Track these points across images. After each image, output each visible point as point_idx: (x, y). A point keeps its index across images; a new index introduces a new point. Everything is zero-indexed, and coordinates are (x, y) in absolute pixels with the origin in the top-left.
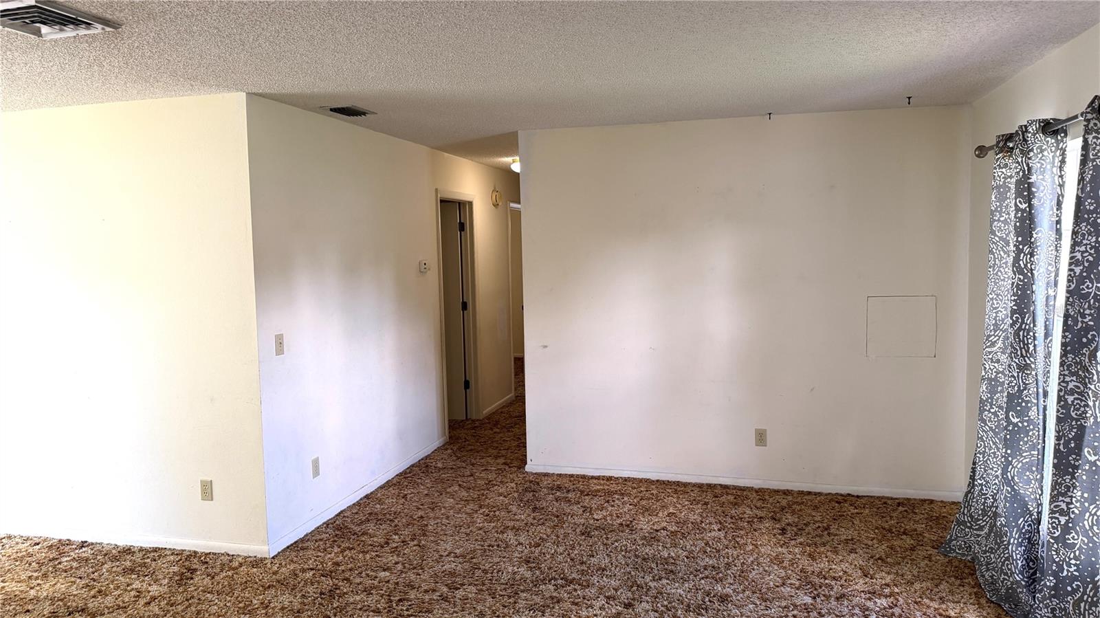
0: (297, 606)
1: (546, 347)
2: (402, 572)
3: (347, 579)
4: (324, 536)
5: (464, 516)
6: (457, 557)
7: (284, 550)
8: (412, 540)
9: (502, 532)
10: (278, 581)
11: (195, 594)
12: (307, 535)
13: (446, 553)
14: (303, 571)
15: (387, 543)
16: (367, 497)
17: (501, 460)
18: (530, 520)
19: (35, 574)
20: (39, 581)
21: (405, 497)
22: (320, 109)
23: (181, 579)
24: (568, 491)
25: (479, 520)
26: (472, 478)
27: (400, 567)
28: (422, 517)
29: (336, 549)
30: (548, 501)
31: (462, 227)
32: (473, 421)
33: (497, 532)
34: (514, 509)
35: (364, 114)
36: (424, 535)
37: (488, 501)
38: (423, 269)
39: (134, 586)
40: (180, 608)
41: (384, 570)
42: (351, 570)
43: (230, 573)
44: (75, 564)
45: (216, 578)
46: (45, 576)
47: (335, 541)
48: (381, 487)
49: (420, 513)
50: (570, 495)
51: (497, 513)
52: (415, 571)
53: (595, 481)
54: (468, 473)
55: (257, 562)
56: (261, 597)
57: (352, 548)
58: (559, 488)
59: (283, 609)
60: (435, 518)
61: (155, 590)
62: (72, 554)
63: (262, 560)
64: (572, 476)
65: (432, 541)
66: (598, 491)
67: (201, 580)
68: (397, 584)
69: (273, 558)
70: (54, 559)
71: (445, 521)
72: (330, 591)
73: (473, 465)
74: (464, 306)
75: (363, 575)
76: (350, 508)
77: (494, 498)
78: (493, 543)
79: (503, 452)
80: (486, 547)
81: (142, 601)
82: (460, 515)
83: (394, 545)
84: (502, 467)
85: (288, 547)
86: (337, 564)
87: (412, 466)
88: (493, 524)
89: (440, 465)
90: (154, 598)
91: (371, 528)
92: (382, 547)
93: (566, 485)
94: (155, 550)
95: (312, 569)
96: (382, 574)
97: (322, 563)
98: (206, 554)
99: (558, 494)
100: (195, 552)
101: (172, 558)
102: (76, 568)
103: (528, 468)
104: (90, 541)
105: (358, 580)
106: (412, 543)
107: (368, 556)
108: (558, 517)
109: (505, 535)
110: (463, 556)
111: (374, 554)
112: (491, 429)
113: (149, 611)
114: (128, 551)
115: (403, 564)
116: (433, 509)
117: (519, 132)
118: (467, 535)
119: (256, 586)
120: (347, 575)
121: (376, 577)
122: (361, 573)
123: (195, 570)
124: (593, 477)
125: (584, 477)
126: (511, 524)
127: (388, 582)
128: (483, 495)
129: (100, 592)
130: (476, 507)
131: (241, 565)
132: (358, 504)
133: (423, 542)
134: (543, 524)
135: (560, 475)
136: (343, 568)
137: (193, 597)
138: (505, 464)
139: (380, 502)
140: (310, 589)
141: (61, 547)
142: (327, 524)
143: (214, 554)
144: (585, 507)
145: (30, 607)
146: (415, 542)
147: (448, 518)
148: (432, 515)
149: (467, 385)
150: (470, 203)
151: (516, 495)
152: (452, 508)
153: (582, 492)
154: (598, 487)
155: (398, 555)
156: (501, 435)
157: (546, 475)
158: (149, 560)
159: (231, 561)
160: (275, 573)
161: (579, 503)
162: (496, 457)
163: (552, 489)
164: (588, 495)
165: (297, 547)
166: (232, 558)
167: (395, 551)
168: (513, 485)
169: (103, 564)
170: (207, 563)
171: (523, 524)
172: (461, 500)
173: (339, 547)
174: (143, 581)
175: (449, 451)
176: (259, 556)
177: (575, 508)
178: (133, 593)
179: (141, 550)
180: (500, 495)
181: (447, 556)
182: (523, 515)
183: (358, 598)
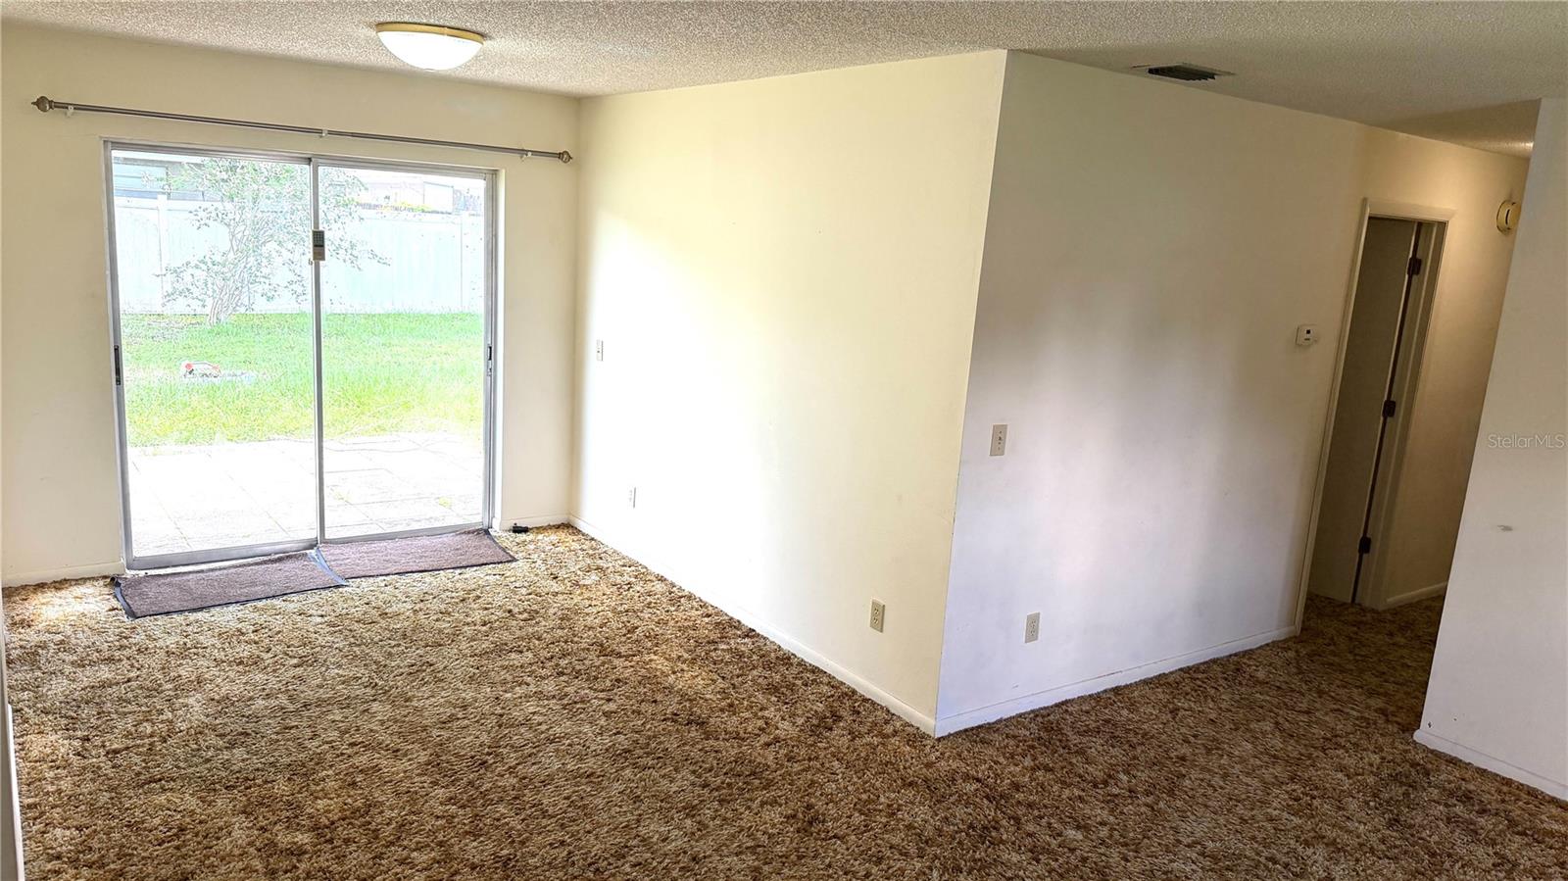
0: (929, 832)
1: (1507, 529)
2: (1103, 843)
3: (1017, 820)
4: (1023, 732)
5: (1256, 783)
6: (1203, 854)
7: (958, 734)
8: (1148, 793)
9: (1307, 844)
10: (926, 780)
11: (822, 754)
12: (1000, 721)
13: (1190, 840)
14: (967, 777)
15: (1106, 783)
16: (1117, 690)
17: (1377, 702)
18: (1374, 839)
19: (686, 656)
20: (685, 667)
21: (1174, 711)
23: (818, 726)
24: (1482, 812)
25: (1279, 798)
26: (1305, 718)
27: (1104, 832)
28: (1183, 759)
29: (1028, 762)
30: (1429, 816)
31: (1416, 267)
32: (1363, 610)
33: (1297, 839)
34: (1353, 805)
36: (1171, 793)
37: (1312, 771)
38: (1304, 339)
39: (766, 713)
40: (797, 767)
41: (1078, 828)
42: (1030, 805)
43: (876, 741)
44: (728, 657)
45: (857, 741)
46: (693, 661)
47: (1033, 747)
48: (1146, 682)
49: (1185, 750)
50: (1482, 821)
51: (1316, 803)
52: (1123, 850)
53: (1555, 811)
54: (1304, 706)
55: (916, 737)
56: (893, 796)
57: (1051, 770)
58: (1467, 798)
59: (909, 827)
60: (1203, 769)
61: (785, 729)
62: (732, 642)
63: (924, 736)
64: (1508, 782)
65: (1177, 810)
66: (1551, 834)
67: (838, 737)
68: (1084, 860)
69: (939, 740)
70: (714, 642)
71: (1217, 781)
72: (985, 828)
73: (1321, 693)
74: (1390, 409)
75: (1044, 822)
76: (1082, 699)
77: (1326, 772)
78: (1278, 856)
79: (1391, 687)
80: (1262, 860)
81: (764, 739)
82: (1248, 780)
83: (1116, 791)
84: (1374, 715)
85: (966, 730)
86: (1016, 787)
87: (1214, 661)
88: (1297, 821)
89: (1261, 675)
90: (777, 740)
91: (1096, 745)
92: (1095, 786)
93: (1485, 797)
94: (815, 670)
95: (978, 780)
96: (1071, 833)
97: (997, 775)
98: (866, 700)
99: (1459, 809)
100: (854, 692)
101: (825, 689)
102: (727, 663)
103: (1418, 735)
104: (758, 631)
105: (1031, 828)
106: (1143, 799)
107: (1067, 793)
108: (1433, 855)
109: (1309, 851)
110: (1215, 859)
111: (1077, 792)
112: (1391, 634)
113: (763, 756)
114: (787, 659)
115: (1112, 829)
116: (1209, 751)
117: (1544, 102)
118: (1243, 821)
119: (895, 775)
120: (1021, 811)
121: (1060, 835)
122: (1041, 818)
123: (840, 718)
124: (1554, 801)
125: (1532, 793)
126: (1331, 833)
127: (1072, 850)
128: (1309, 757)
129: (731, 705)
130: (1284, 776)
131: (895, 733)
132: (1096, 698)
133: (1162, 805)
134: (1396, 859)
135: (1483, 772)
136: (1020, 796)
137: (817, 758)
138: (1383, 712)
139: (1132, 706)
140: (960, 812)
141: (728, 626)
142: (1036, 714)
143: (873, 703)
144: (1503, 857)
145: (659, 697)
146: (1150, 800)
147: (1225, 776)
148: (1202, 761)
149: (1365, 545)
150: (1442, 228)
151: (1371, 780)
152: (1243, 760)
153: (1512, 823)
154: (1556, 827)
155: (1112, 811)
156: (1405, 652)
157: (1453, 761)
158: (799, 682)
159: (887, 722)
160: (929, 765)
161: (1494, 843)
162: (1371, 693)
163: (1451, 794)
164: (1523, 834)
165: (977, 735)
166: (890, 716)
167: (1111, 801)
168: (1376, 759)
169: (754, 668)
170: (859, 713)
171: (1355, 842)
172: (1266, 752)
173: (1034, 759)
174: (779, 710)
175: (1291, 654)
176: (923, 729)
177: (1480, 851)
178: (760, 723)
179: (801, 663)
180: (1341, 768)
181: (1188, 846)
182: (1366, 826)
183: (1015, 857)
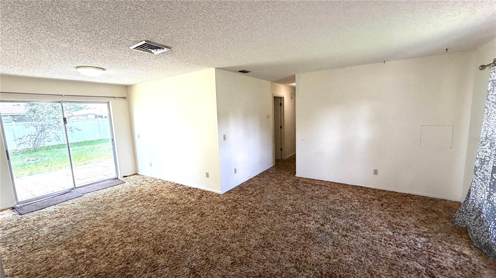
0: (225, 210)
1: (302, 140)
2: (255, 203)
3: (240, 203)
4: (237, 189)
5: (275, 188)
6: (271, 201)
7: (226, 193)
8: (259, 194)
9: (286, 195)
10: (222, 202)
11: (201, 202)
12: (232, 189)
13: (268, 199)
14: (229, 199)
15: (252, 194)
16: (250, 179)
17: (289, 172)
18: (295, 192)
19: (169, 192)
20: (169, 194)
21: (260, 180)
22: (236, 72)
23: (199, 198)
24: (308, 184)
25: (279, 190)
26: (279, 177)
27: (254, 202)
28: (263, 187)
29: (239, 194)
30: (301, 186)
31: (281, 104)
32: (283, 160)
33: (284, 194)
34: (290, 187)
35: (249, 72)
36: (263, 193)
37: (283, 184)
38: (268, 117)
39: (189, 198)
40: (197, 206)
41: (250, 202)
42: (241, 201)
43: (211, 197)
44: (178, 190)
45: (208, 198)
46: (171, 193)
47: (239, 191)
48: (254, 177)
49: (263, 186)
50: (308, 185)
51: (285, 188)
52: (258, 203)
53: (317, 181)
54: (279, 175)
55: (218, 195)
56: (217, 206)
57: (243, 194)
58: (305, 182)
59: (221, 210)
60: (267, 188)
61: (193, 200)
62: (178, 187)
63: (220, 195)
64: (310, 179)
65: (265, 195)
66: (317, 184)
67: (204, 199)
68: (253, 207)
69: (223, 194)
70: (174, 188)
71: (269, 189)
72: (235, 206)
73: (281, 173)
74: (281, 127)
75: (244, 203)
76: (245, 182)
77: (285, 184)
78: (282, 198)
79: (290, 170)
80: (280, 199)
81: (189, 203)
82: (274, 188)
83: (254, 195)
84: (289, 174)
85: (227, 192)
86: (238, 198)
87: (264, 171)
88: (283, 192)
89: (271, 172)
90: (192, 202)
91: (249, 189)
92: (251, 195)
93: (308, 182)
94: (196, 189)
95: (231, 199)
96: (250, 203)
97: (234, 198)
98: (207, 191)
99: (305, 184)
100: (205, 190)
101: (199, 191)
102: (178, 191)
103: (296, 175)
104: (183, 184)
105: (242, 204)
106: (259, 195)
107: (247, 197)
108: (303, 192)
109: (286, 196)
110: (273, 201)
111: (248, 197)
112: (288, 162)
113: (190, 206)
114: (190, 188)
115: (256, 201)
116: (267, 185)
117: (296, 75)
118: (275, 194)
119: (216, 202)
120: (240, 202)
121: (247, 204)
122: (244, 202)
123: (203, 195)
124: (316, 180)
125: (313, 180)
126: (289, 192)
127: (250, 206)
128: (282, 182)
129: (181, 199)
130: (279, 186)
131: (214, 195)
132: (247, 181)
133: (262, 195)
134: (298, 193)
135: (306, 178)
136: (239, 200)
137: (201, 203)
138: (290, 173)
139: (253, 181)
140: (230, 205)
141: (176, 185)
142: (238, 186)
143: (209, 191)
144: (312, 189)
145: (165, 201)
146: (260, 195)
147: (270, 188)
148: (266, 187)
149: (281, 149)
150: (283, 98)
151: (291, 183)
152: (272, 185)
153: (312, 184)
154: (318, 183)
155: (255, 198)
156: (290, 164)
157: (302, 178)
158: (194, 191)
159: (212, 194)
160: (222, 199)
161: (310, 188)
162: (288, 171)
163: (303, 182)
164: (314, 185)
165: (229, 192)
166: (213, 193)
167: (254, 196)
168: (291, 180)
169: (184, 191)
170: (206, 194)
171: (292, 193)
172: (275, 183)
173: (240, 193)
174: (191, 197)
175: (275, 168)
176: (219, 193)
177: (309, 189)
178: (188, 200)
179: (193, 188)
180: (287, 183)
181: (268, 200)
182: (293, 190)
183: (241, 210)
